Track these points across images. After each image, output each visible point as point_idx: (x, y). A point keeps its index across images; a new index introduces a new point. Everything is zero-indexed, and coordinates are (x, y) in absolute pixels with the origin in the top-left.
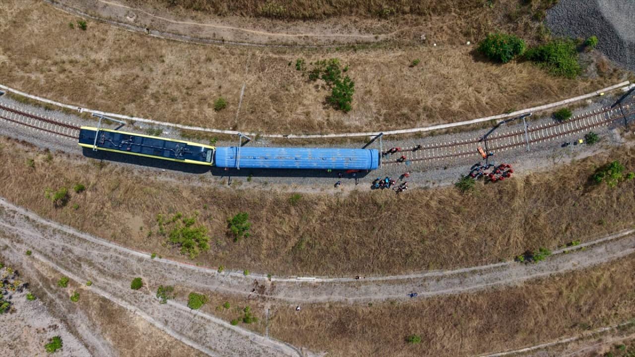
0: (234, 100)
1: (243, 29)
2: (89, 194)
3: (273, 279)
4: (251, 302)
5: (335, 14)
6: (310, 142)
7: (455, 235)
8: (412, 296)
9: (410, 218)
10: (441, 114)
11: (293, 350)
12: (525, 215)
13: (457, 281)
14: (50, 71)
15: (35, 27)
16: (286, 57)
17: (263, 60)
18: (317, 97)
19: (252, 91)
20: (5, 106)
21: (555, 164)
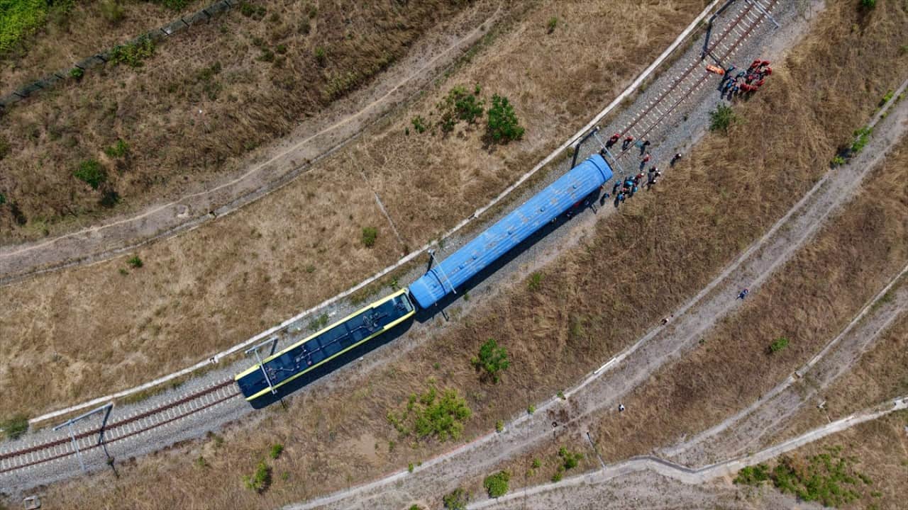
0: (379, 220)
1: (322, 132)
2: (291, 450)
3: (567, 395)
4: (562, 439)
5: (416, 37)
6: (505, 203)
7: (745, 189)
8: (742, 296)
9: (682, 207)
10: (633, 61)
11: (645, 461)
12: (811, 107)
13: (782, 241)
14: (144, 340)
15: (84, 304)
16: (394, 128)
17: (373, 151)
18: (471, 146)
19: (390, 196)
20: (125, 418)
21: (808, 21)
